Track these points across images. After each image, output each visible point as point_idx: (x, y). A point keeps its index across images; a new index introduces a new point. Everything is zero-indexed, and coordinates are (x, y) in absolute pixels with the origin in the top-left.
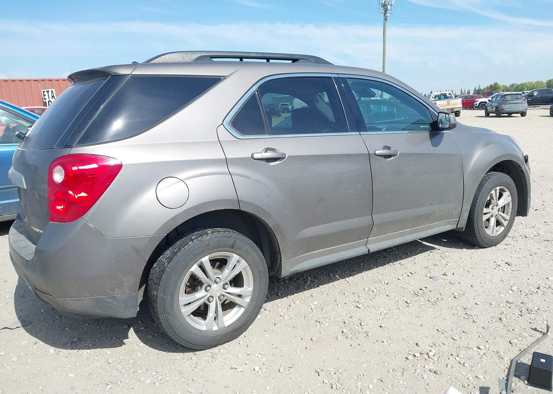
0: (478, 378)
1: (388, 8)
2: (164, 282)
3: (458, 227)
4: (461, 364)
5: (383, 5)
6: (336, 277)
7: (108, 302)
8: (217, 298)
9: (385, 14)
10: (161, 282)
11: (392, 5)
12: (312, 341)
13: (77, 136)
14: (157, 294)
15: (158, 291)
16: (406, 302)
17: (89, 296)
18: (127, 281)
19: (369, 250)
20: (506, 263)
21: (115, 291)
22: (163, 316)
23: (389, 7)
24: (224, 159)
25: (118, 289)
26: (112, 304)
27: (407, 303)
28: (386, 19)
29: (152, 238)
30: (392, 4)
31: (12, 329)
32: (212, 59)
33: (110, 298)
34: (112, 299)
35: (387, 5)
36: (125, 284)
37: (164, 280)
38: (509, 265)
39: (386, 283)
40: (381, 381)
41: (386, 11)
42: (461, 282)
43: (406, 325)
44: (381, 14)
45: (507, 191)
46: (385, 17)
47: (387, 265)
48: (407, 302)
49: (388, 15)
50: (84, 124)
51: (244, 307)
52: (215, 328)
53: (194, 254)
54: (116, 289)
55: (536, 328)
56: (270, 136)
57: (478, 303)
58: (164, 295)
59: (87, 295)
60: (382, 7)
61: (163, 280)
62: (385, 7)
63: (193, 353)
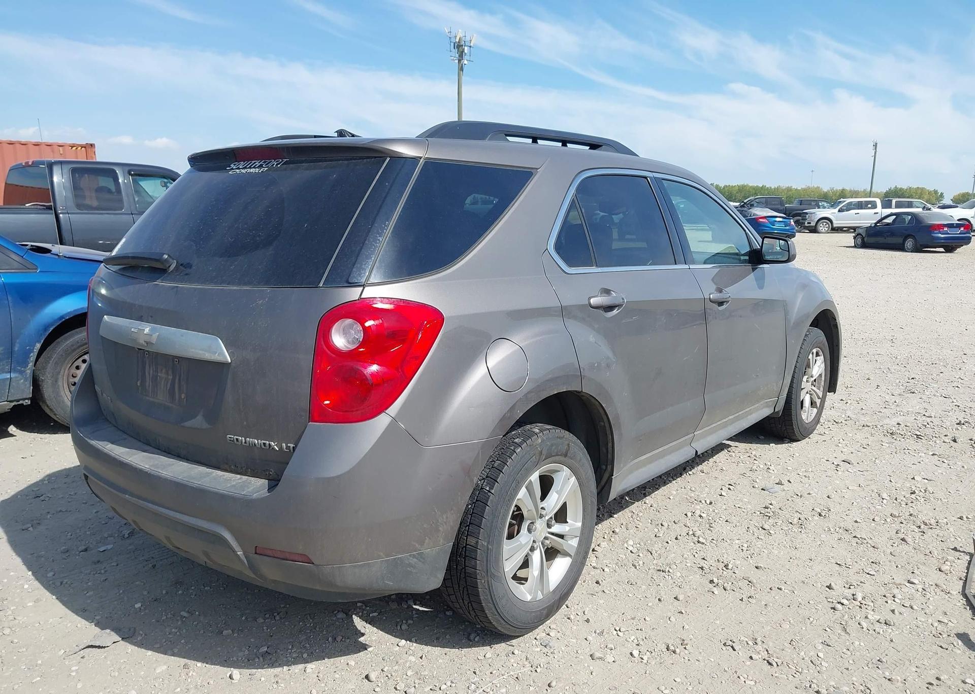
0: (943, 622)
1: (466, 51)
2: (489, 521)
3: (776, 411)
4: (906, 607)
5: (456, 45)
6: (626, 499)
7: (410, 565)
8: (540, 543)
9: (459, 61)
10: (483, 521)
11: (470, 47)
12: (679, 600)
13: (367, 265)
14: (477, 542)
15: (479, 536)
16: (762, 527)
17: (384, 556)
18: (445, 522)
19: (696, 451)
20: (844, 461)
21: (424, 542)
22: (483, 582)
23: (466, 49)
24: (559, 307)
25: (430, 539)
26: (414, 567)
27: (764, 529)
28: (461, 69)
29: (484, 445)
30: (472, 45)
31: (102, 647)
32: (507, 137)
33: (414, 556)
34: (417, 559)
35: (462, 46)
36: (440, 529)
37: (489, 517)
38: (849, 463)
39: (708, 502)
40: (827, 645)
41: (461, 55)
42: (811, 492)
43: (789, 561)
44: (454, 60)
45: (821, 356)
46: (461, 65)
47: (685, 475)
48: (764, 527)
49: (466, 62)
50: (373, 243)
51: (570, 556)
52: (540, 596)
53: (526, 469)
54: (426, 539)
55: (955, 548)
56: (599, 270)
57: (858, 520)
58: (488, 543)
59: (382, 554)
60: (454, 48)
61: (487, 518)
62: (461, 49)
63: (507, 643)
